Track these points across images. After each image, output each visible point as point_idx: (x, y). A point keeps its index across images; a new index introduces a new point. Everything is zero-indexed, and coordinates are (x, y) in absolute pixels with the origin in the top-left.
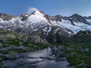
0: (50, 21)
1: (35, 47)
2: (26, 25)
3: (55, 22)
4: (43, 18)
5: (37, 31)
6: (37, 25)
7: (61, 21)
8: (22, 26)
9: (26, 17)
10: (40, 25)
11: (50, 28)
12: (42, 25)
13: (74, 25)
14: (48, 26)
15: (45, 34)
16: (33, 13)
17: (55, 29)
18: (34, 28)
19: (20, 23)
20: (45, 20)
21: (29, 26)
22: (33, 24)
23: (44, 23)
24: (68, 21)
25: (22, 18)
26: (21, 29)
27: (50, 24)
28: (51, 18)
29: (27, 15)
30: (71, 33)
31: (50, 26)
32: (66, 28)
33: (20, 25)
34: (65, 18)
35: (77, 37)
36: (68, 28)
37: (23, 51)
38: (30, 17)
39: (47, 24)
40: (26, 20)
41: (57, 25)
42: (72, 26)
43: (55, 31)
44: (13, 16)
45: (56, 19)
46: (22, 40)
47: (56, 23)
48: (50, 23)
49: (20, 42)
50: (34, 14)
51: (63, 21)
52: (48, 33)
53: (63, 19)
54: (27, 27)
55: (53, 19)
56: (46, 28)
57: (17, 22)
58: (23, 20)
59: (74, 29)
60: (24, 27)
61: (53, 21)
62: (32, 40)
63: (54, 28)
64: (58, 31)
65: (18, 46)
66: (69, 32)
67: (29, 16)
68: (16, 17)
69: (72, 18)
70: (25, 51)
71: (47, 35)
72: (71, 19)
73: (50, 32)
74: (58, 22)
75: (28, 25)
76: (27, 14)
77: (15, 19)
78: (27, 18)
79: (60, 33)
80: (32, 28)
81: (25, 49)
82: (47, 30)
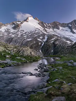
0: (46, 29)
1: (23, 60)
2: (18, 34)
3: (51, 30)
4: (37, 26)
5: (31, 40)
6: (30, 34)
7: (58, 29)
8: (13, 36)
9: (18, 24)
10: (35, 33)
11: (46, 37)
12: (37, 34)
13: (74, 33)
14: (44, 35)
15: (40, 44)
16: (26, 20)
17: (52, 38)
18: (28, 38)
19: (12, 31)
20: (40, 28)
21: (22, 35)
22: (26, 33)
23: (39, 31)
24: (67, 28)
25: (14, 25)
26: (12, 38)
27: (45, 33)
28: (47, 26)
29: (19, 23)
30: (70, 42)
31: (46, 34)
32: (64, 36)
33: (11, 34)
34: (64, 25)
35: (74, 48)
36: (67, 37)
37: (8, 65)
38: (22, 25)
39: (42, 32)
40: (18, 28)
41: (54, 34)
42: (71, 34)
43: (52, 41)
44: (3, 24)
45: (52, 27)
46: (10, 52)
47: (53, 31)
48: (46, 31)
49: (7, 55)
50: (28, 22)
51: (61, 28)
52: (43, 43)
53: (61, 26)
54: (19, 36)
55: (49, 26)
56: (41, 38)
57: (7, 31)
58: (14, 28)
59: (73, 38)
60: (16, 36)
61: (49, 29)
62: (21, 52)
63: (50, 37)
64: (55, 41)
65: (5, 60)
66: (68, 42)
67: (22, 23)
68: (6, 25)
69: (71, 24)
70: (10, 66)
71: (43, 45)
72: (71, 26)
73: (46, 41)
74: (55, 30)
75: (20, 34)
76: (19, 21)
77: (5, 27)
78: (19, 26)
79: (57, 43)
80: (25, 37)
81: (11, 63)
82: (42, 39)
